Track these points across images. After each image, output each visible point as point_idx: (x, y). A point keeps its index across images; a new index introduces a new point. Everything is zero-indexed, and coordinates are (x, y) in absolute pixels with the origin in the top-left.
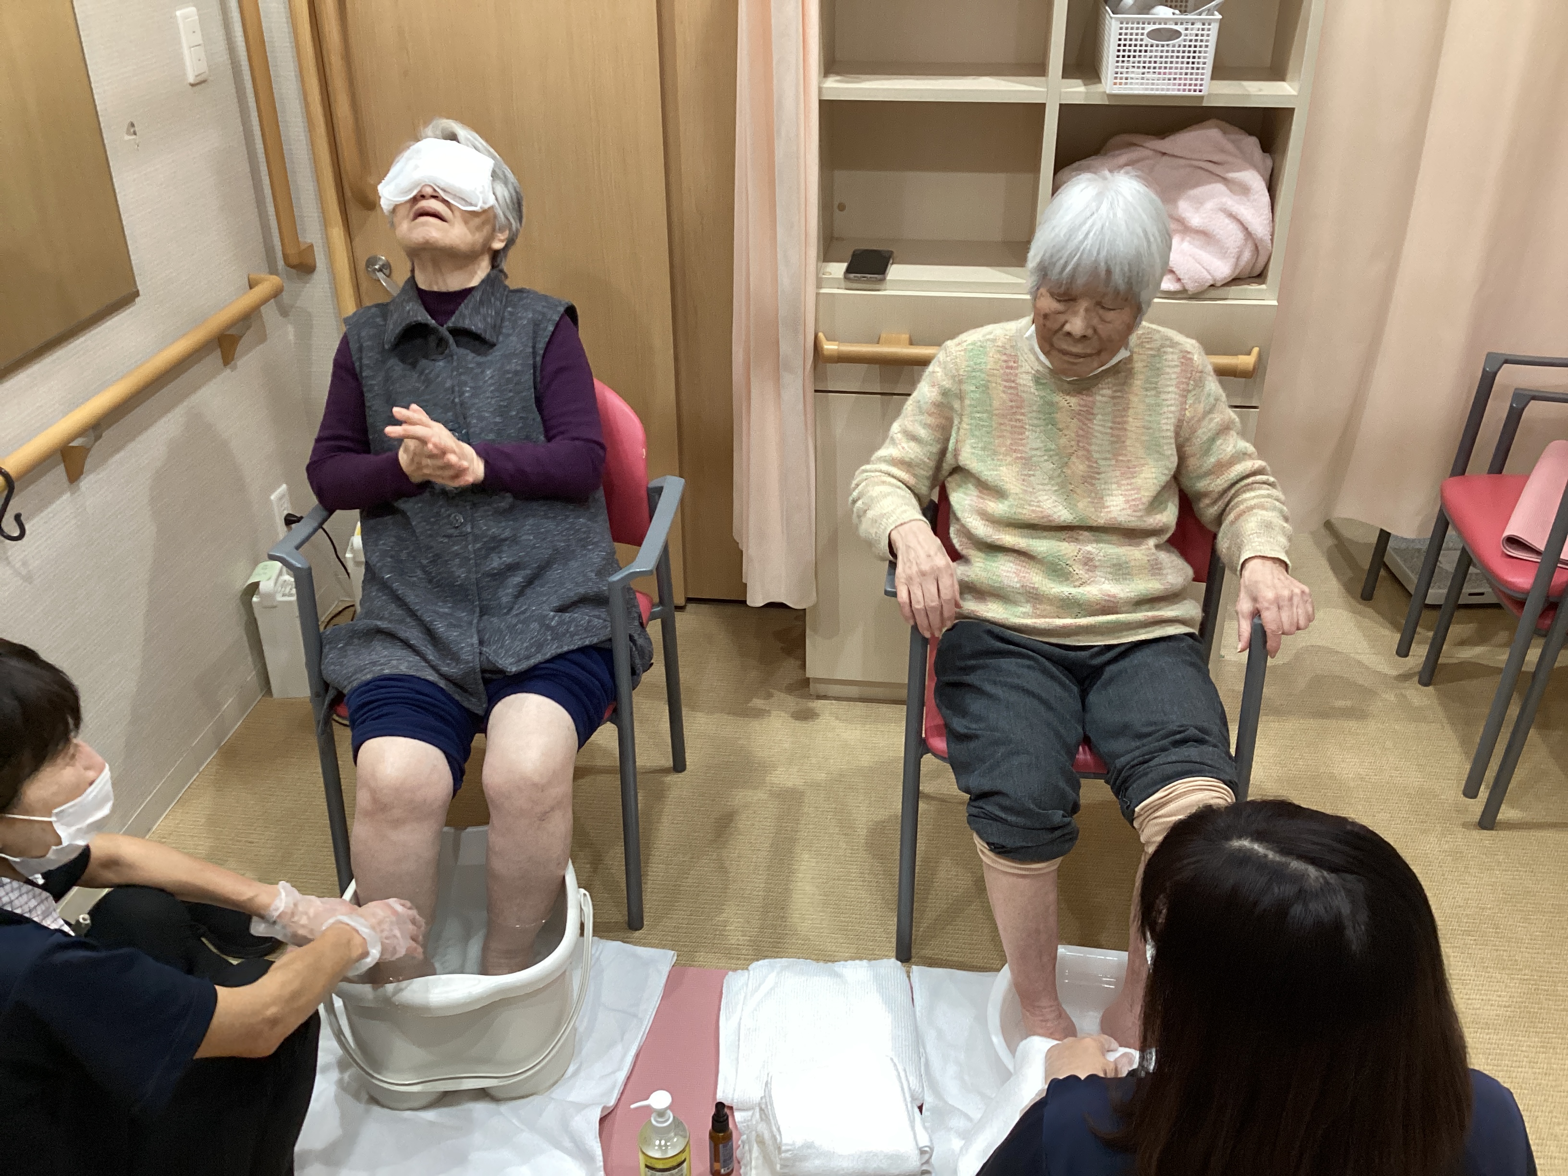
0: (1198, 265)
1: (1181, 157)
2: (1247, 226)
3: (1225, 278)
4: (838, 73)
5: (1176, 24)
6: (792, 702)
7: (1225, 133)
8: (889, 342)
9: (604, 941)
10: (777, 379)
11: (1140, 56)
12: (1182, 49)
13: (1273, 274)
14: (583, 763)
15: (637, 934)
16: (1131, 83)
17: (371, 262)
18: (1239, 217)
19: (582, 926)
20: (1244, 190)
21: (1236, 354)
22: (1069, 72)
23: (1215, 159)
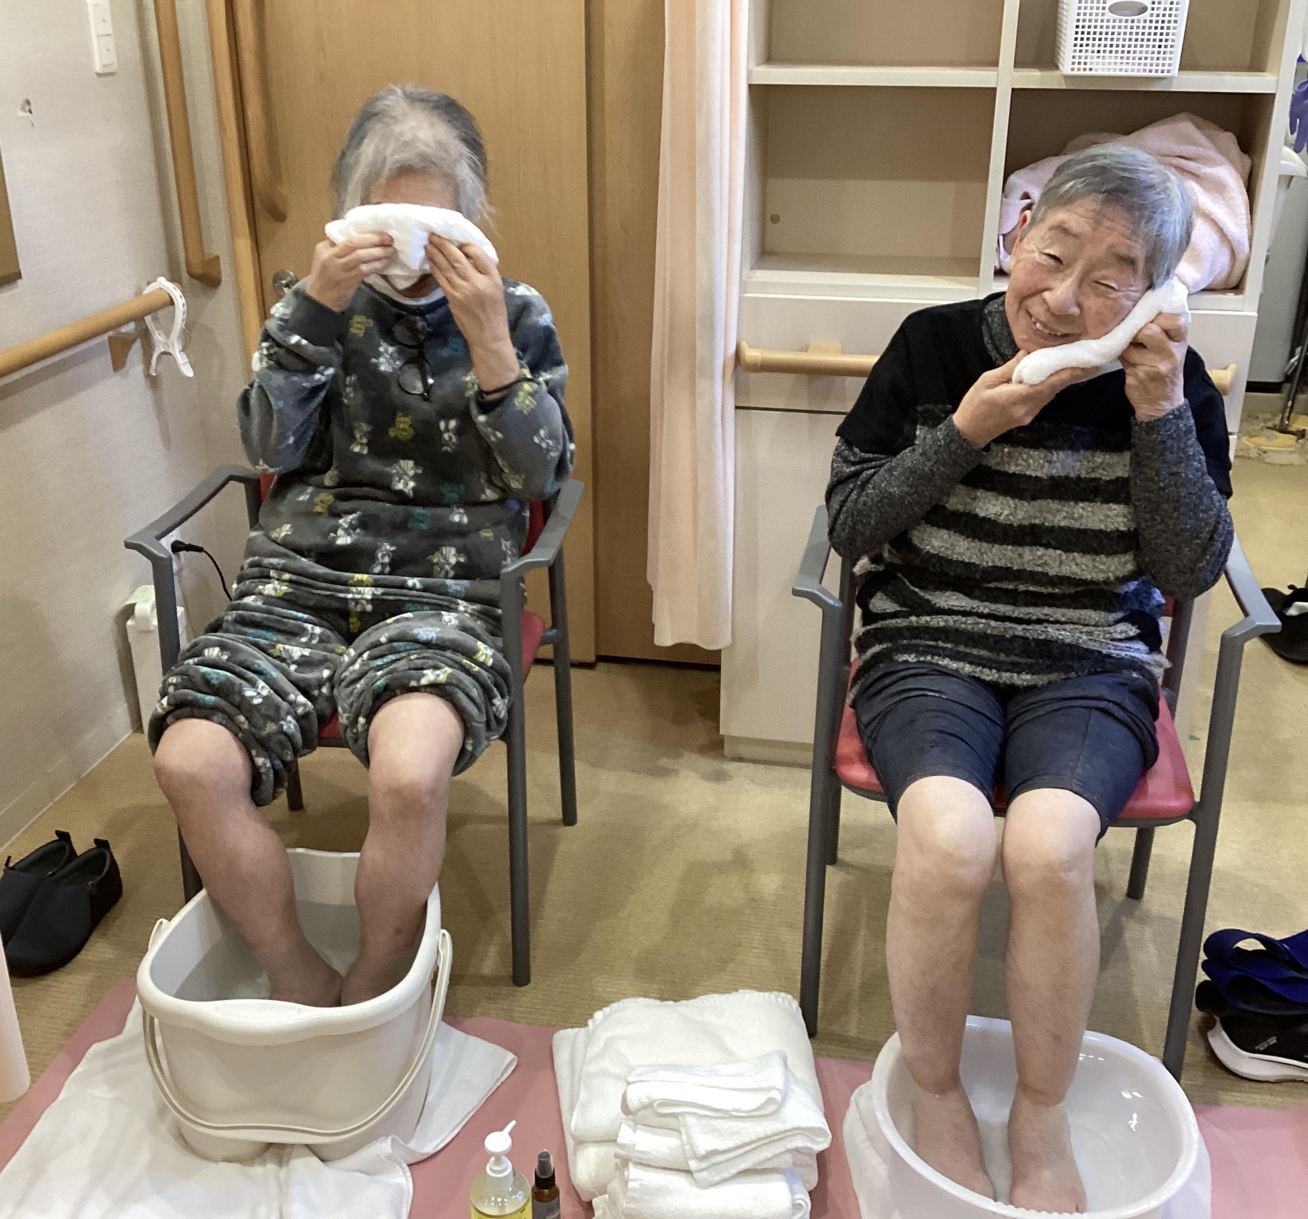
2: (1223, 227)
4: (772, 64)
6: (707, 764)
7: (1199, 128)
8: (820, 350)
10: (692, 385)
11: (1101, 33)
12: (1148, 24)
13: (1251, 283)
16: (1092, 63)
17: (277, 278)
18: (1212, 216)
23: (1187, 154)
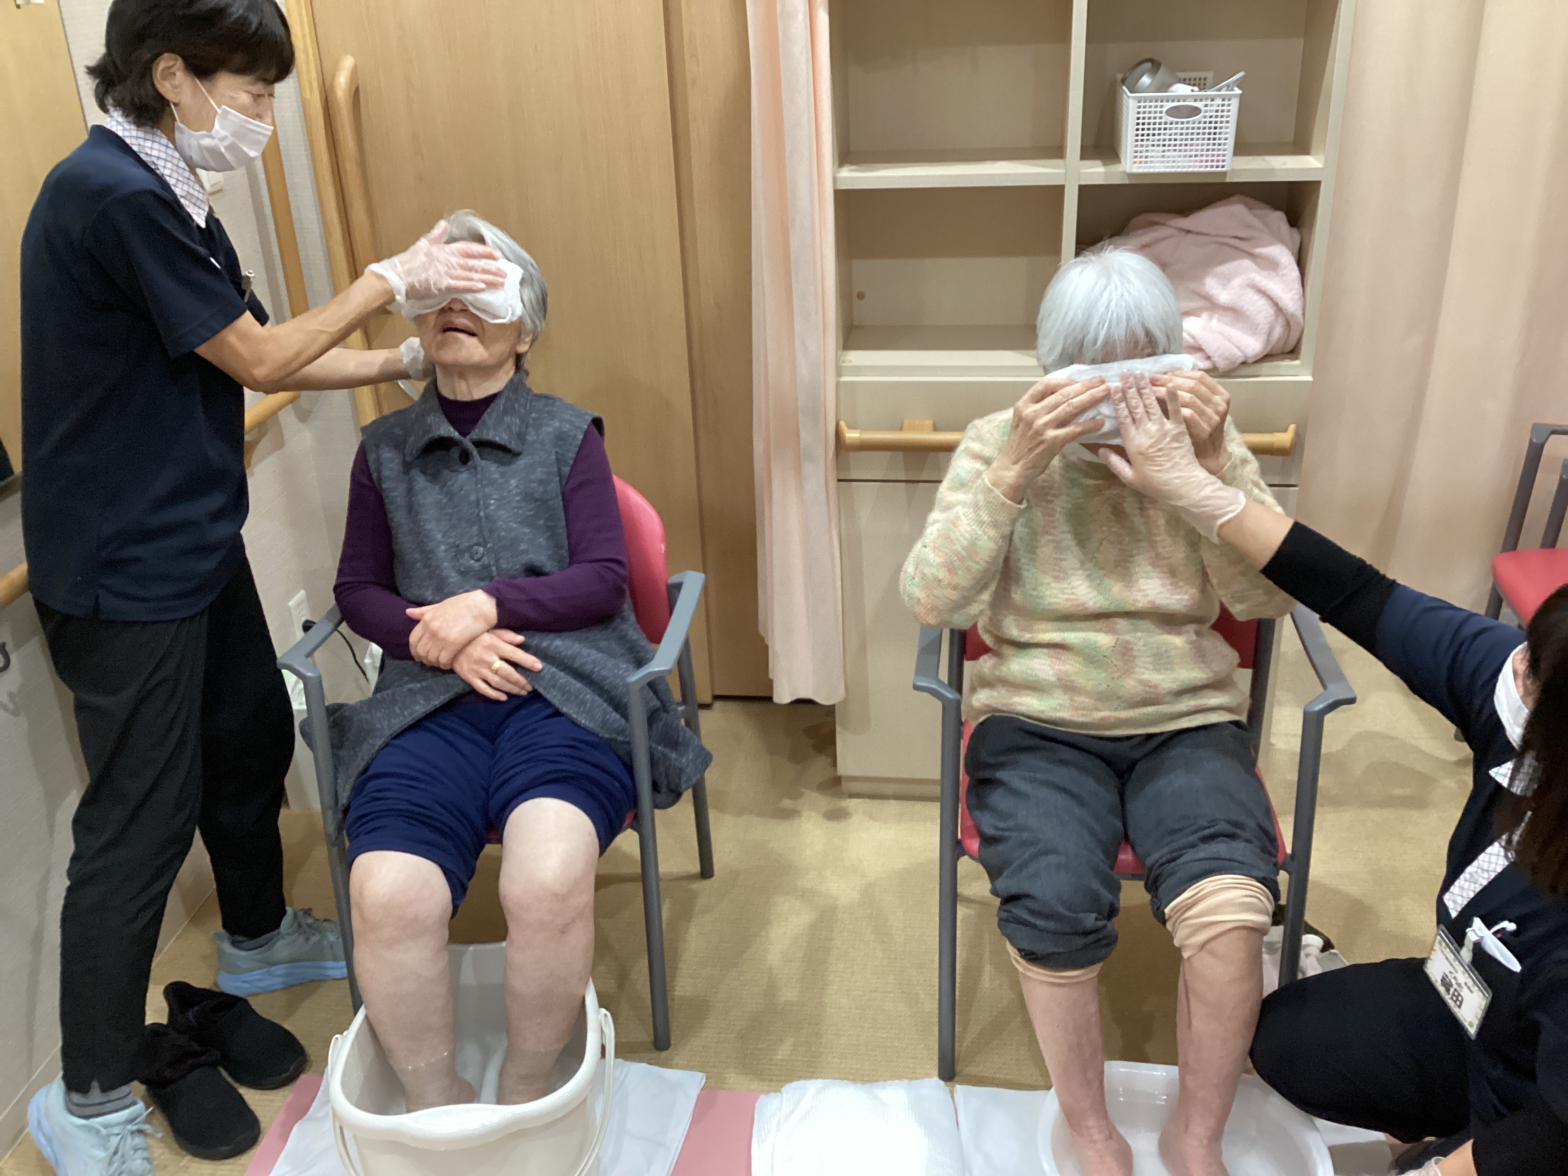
0: (1227, 343)
1: (1206, 234)
2: (1278, 301)
3: (1257, 355)
4: (852, 163)
5: (1196, 101)
6: (824, 802)
7: (1250, 208)
8: (914, 429)
9: (628, 1063)
10: (799, 469)
11: (1159, 134)
12: (1202, 125)
13: (1306, 348)
14: (606, 870)
15: (664, 1054)
16: (1151, 162)
18: (1268, 293)
19: (603, 1048)
20: (1271, 265)
21: (1271, 431)
22: (1087, 153)
23: (1240, 234)
